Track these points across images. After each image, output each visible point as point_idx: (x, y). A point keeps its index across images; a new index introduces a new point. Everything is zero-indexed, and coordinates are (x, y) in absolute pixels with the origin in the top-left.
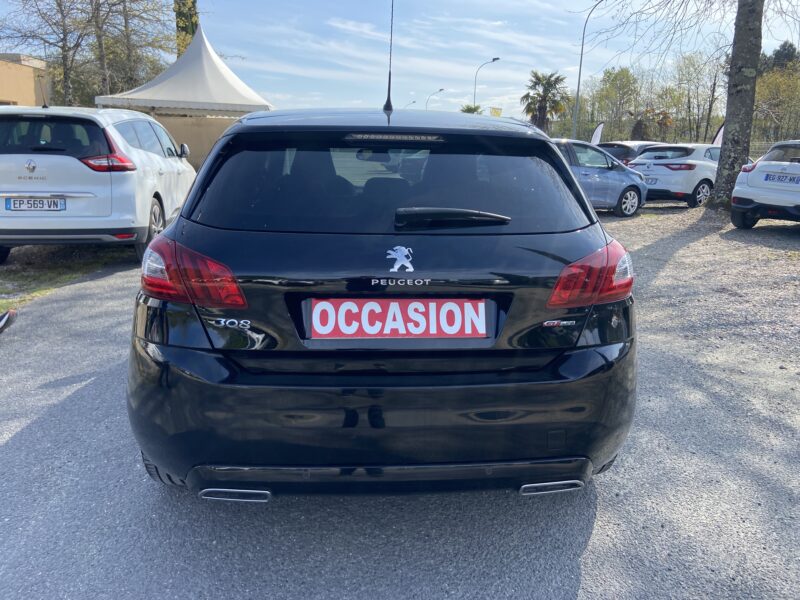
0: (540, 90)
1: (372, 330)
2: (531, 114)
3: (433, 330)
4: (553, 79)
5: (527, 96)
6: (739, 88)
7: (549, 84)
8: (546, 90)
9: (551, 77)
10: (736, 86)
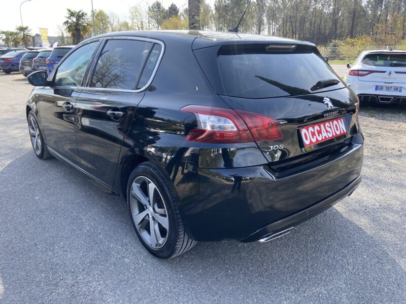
0: (74, 19)
1: (320, 139)
2: (71, 33)
3: (334, 135)
4: (80, 13)
5: (67, 22)
6: (194, 25)
7: (80, 16)
8: (78, 20)
9: (79, 12)
10: (193, 24)
